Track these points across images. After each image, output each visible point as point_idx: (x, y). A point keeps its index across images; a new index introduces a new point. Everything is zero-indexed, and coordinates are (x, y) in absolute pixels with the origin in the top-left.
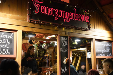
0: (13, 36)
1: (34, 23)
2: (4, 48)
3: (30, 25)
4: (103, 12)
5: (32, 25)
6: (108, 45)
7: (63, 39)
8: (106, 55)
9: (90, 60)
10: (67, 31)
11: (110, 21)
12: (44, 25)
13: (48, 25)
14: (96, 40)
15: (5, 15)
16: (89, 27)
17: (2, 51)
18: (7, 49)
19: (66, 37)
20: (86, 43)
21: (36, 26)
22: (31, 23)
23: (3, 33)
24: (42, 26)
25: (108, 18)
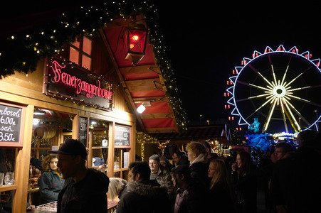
0: (20, 113)
1: (51, 96)
2: (6, 132)
3: (45, 98)
4: (125, 88)
5: (48, 99)
6: (126, 131)
7: (82, 121)
8: (123, 145)
9: (105, 150)
10: (87, 110)
11: (131, 99)
12: (63, 99)
13: (69, 99)
14: (116, 124)
15: (14, 80)
16: (111, 106)
17: (4, 136)
18: (11, 133)
19: (86, 118)
20: (103, 127)
21: (53, 100)
22: (48, 95)
23: (7, 108)
24: (59, 100)
25: (130, 96)
